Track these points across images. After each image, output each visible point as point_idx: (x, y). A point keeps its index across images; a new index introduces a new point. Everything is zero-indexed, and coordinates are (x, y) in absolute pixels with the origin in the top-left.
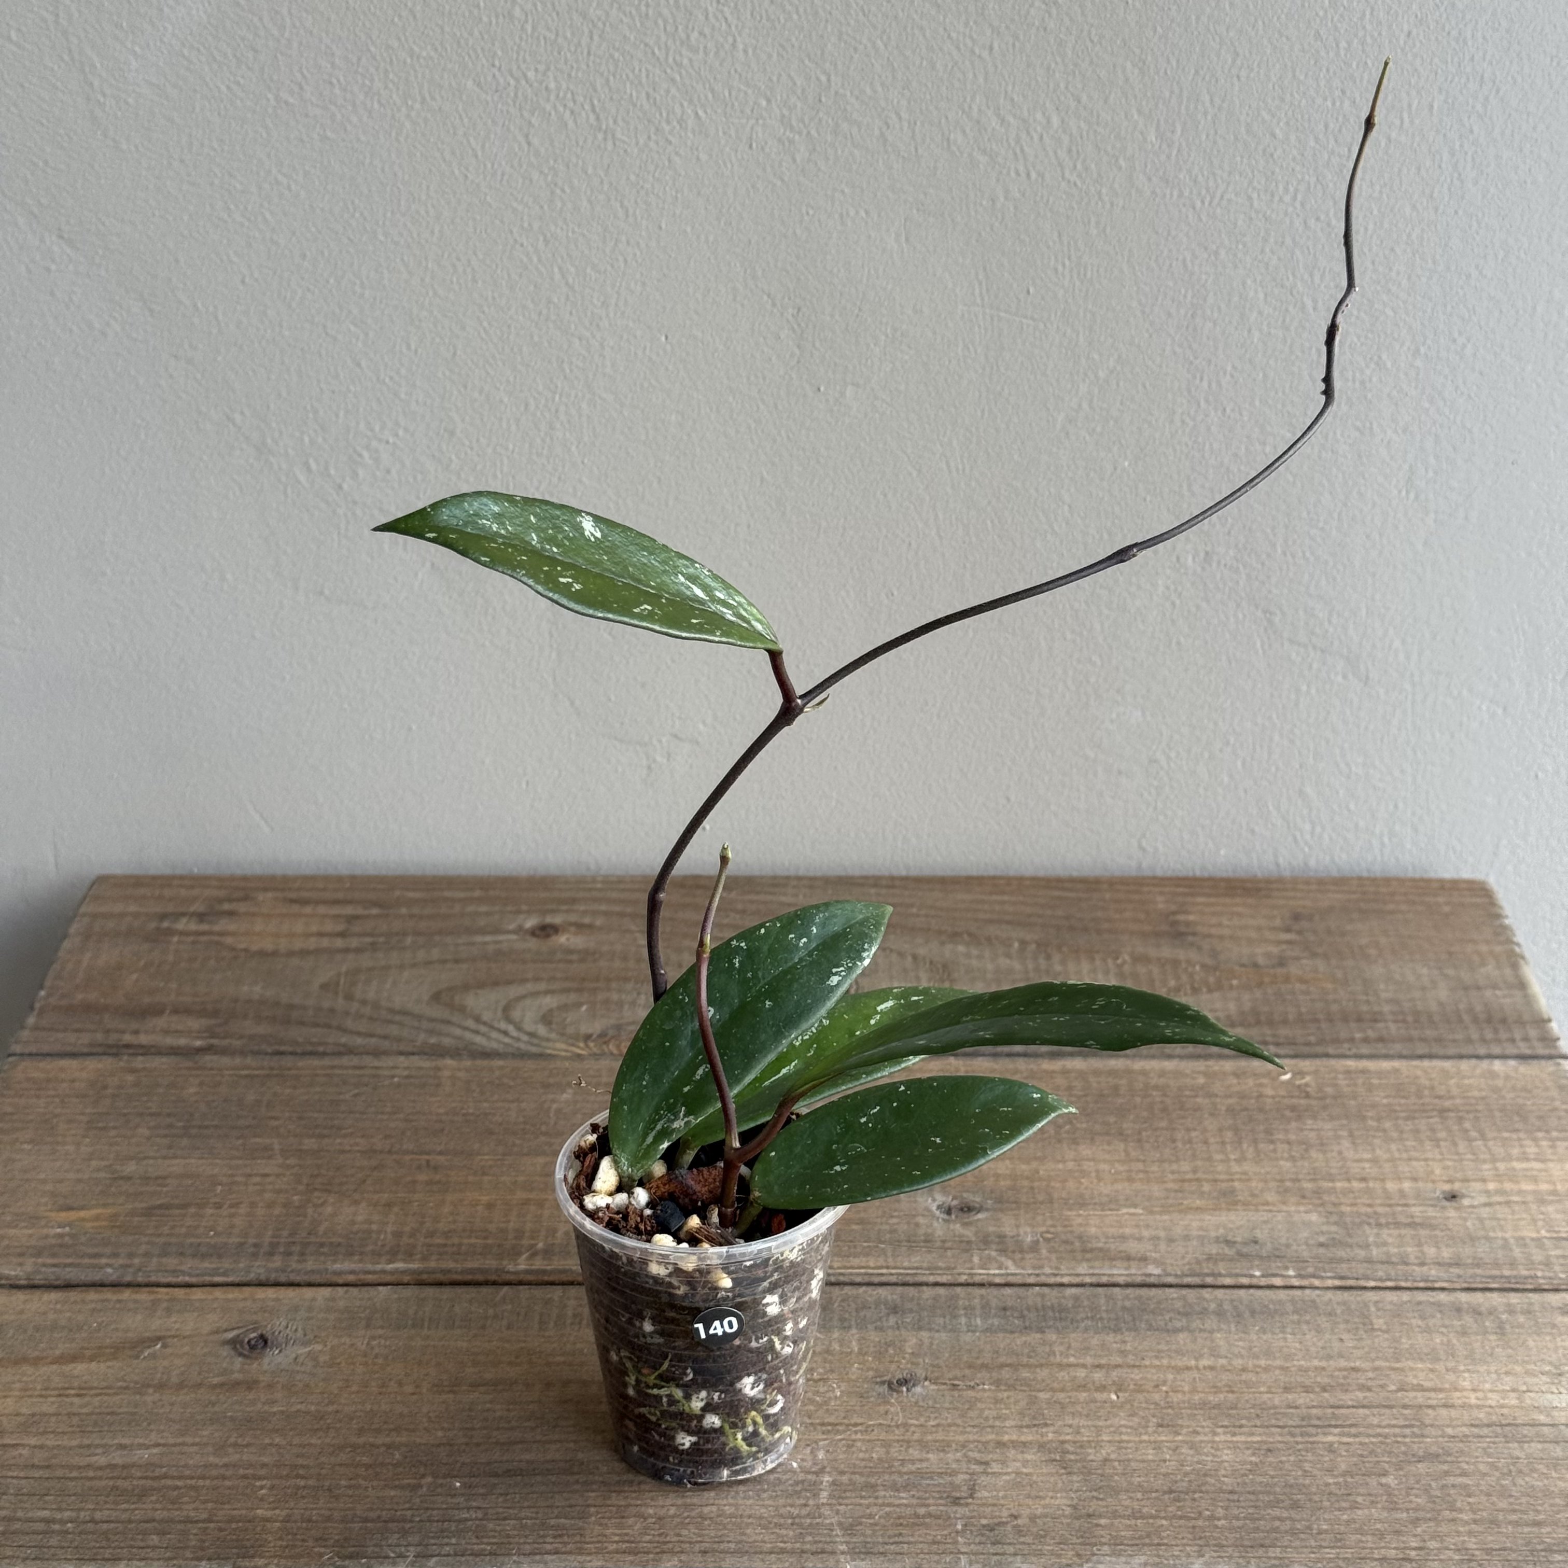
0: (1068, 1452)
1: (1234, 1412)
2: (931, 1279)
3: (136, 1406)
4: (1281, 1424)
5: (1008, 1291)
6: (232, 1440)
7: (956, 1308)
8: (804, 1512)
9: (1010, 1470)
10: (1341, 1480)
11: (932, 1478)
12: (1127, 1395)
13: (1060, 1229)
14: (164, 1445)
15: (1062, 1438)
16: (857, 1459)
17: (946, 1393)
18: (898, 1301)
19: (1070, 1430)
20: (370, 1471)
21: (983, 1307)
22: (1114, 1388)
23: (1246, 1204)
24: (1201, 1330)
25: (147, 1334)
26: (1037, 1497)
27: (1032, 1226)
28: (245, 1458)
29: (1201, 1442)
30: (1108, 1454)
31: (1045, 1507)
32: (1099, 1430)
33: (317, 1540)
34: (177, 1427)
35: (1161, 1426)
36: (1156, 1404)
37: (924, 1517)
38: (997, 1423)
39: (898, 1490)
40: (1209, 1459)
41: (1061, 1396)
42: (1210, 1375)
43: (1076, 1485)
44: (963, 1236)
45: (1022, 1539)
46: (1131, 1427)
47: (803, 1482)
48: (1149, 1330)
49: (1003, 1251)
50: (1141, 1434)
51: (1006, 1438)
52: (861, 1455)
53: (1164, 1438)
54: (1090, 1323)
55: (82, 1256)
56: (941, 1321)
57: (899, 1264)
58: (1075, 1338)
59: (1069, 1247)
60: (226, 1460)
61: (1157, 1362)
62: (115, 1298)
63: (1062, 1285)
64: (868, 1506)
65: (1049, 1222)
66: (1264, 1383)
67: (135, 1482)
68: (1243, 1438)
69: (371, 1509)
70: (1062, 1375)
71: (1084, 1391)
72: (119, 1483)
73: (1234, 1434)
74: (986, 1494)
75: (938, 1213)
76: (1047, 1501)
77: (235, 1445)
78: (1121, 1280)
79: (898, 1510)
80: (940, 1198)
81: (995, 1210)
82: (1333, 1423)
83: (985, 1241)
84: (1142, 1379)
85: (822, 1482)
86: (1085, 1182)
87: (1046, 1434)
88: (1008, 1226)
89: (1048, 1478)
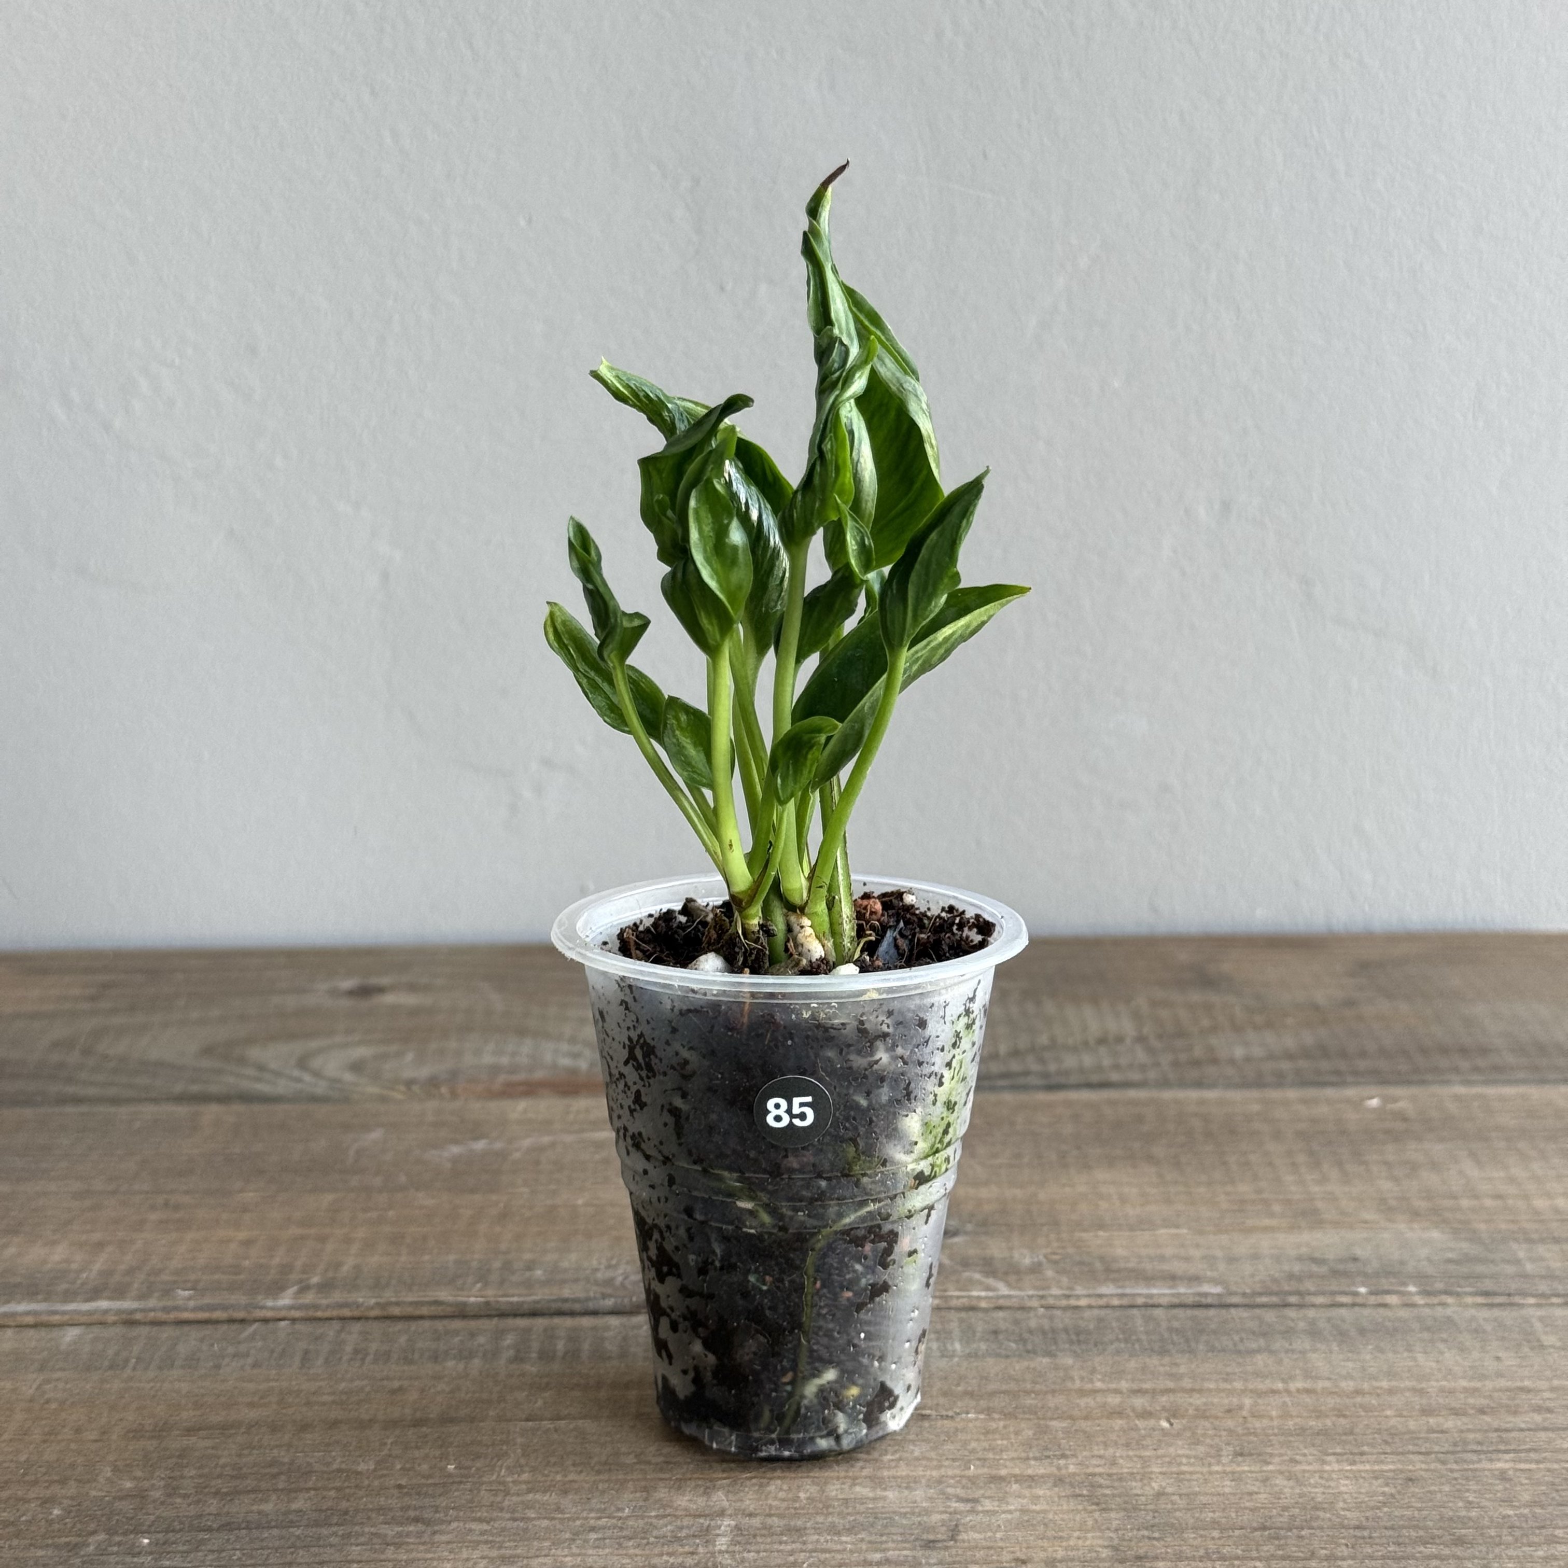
0: (1101, 1486)
1: (1351, 1438)
4: (1423, 1450)
5: (1001, 1314)
8: (690, 1561)
9: (1012, 1507)
10: (1526, 1511)
11: (891, 1519)
12: (1184, 1421)
13: (1071, 1250)
15: (1090, 1470)
19: (1103, 1462)
20: (11, 1529)
21: (964, 1331)
22: (1166, 1414)
23: (1336, 1224)
24: (1287, 1351)
26: (1055, 1538)
27: (1030, 1248)
29: (1304, 1471)
30: (1165, 1488)
31: (1066, 1549)
32: (1145, 1461)
35: (1241, 1455)
36: (1230, 1432)
38: (991, 1455)
39: (839, 1533)
40: (1317, 1490)
41: (1083, 1425)
42: (1307, 1400)
43: (1117, 1522)
46: (1195, 1457)
47: (688, 1527)
48: (1213, 1351)
49: (993, 1273)
50: (1210, 1465)
51: (1003, 1472)
53: (1246, 1468)
54: (1123, 1345)
58: (1101, 1361)
59: (1085, 1269)
61: (1227, 1386)
63: (1077, 1308)
64: (792, 1553)
65: (1055, 1244)
66: (1390, 1407)
68: (1368, 1467)
70: (1083, 1402)
71: (1121, 1418)
73: (1354, 1463)
74: (976, 1536)
76: (1072, 1543)
78: (1164, 1301)
79: (839, 1556)
81: (976, 1233)
82: (1502, 1447)
83: (964, 1263)
84: (1205, 1404)
85: (719, 1527)
86: (1104, 1205)
87: (1067, 1468)
88: (996, 1248)
89: (1071, 1516)
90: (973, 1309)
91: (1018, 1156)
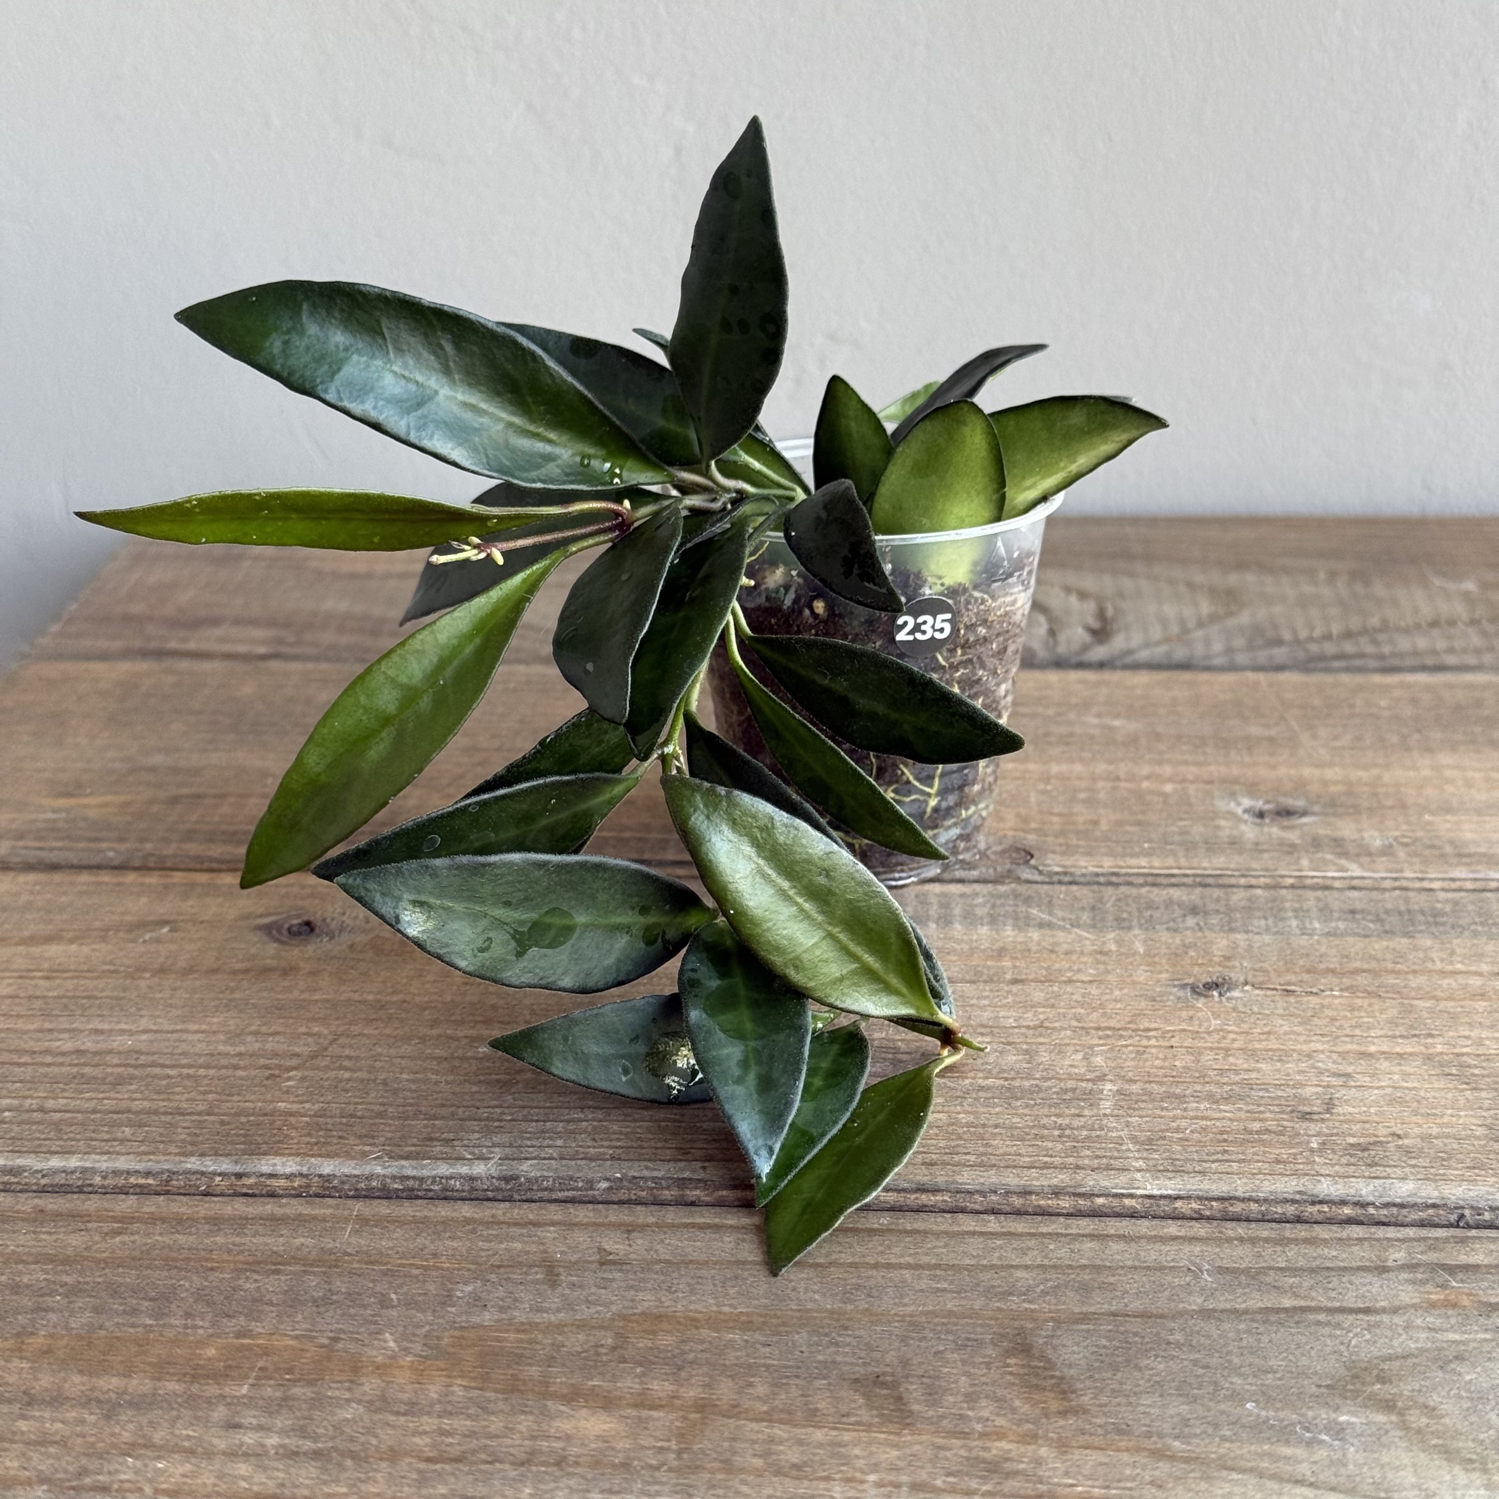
0: (1469, 1066)
2: (1243, 881)
3: (125, 990)
5: (1355, 894)
6: (253, 1028)
7: (1280, 910)
8: (1077, 1123)
9: (1383, 1084)
11: (1267, 1091)
13: (1420, 834)
14: (156, 1032)
15: (1458, 1050)
16: (1152, 1066)
17: (1277, 998)
18: (1199, 902)
19: (1469, 1042)
20: (445, 1064)
21: (1321, 910)
25: (151, 918)
26: (1428, 1114)
27: (1379, 830)
28: (268, 1046)
31: (1440, 1126)
33: (360, 1137)
34: (179, 1012)
37: (1258, 1132)
38: (1357, 1032)
39: (1217, 1102)
41: (1449, 1005)
43: (1489, 1101)
44: (1281, 839)
45: (1413, 1162)
47: (1074, 1090)
49: (1345, 854)
51: (1372, 1049)
52: (1157, 1062)
54: (1479, 928)
55: (78, 839)
56: (1263, 923)
57: (1195, 864)
58: (1461, 944)
59: (1436, 852)
60: (242, 1049)
62: (115, 880)
63: (1431, 890)
64: (1174, 1118)
65: (1404, 827)
67: (109, 1070)
69: (443, 1106)
70: (1445, 982)
71: (1484, 1000)
72: (87, 1070)
74: (1351, 1110)
75: (1246, 816)
76: (1446, 1119)
77: (256, 1033)
79: (1218, 1124)
80: (1247, 802)
81: (1325, 814)
83: (1316, 843)
85: (1102, 1091)
86: (1449, 789)
87: (1433, 1045)
88: (1346, 829)
89: (1443, 1094)
90: (1326, 888)
91: (1359, 738)
